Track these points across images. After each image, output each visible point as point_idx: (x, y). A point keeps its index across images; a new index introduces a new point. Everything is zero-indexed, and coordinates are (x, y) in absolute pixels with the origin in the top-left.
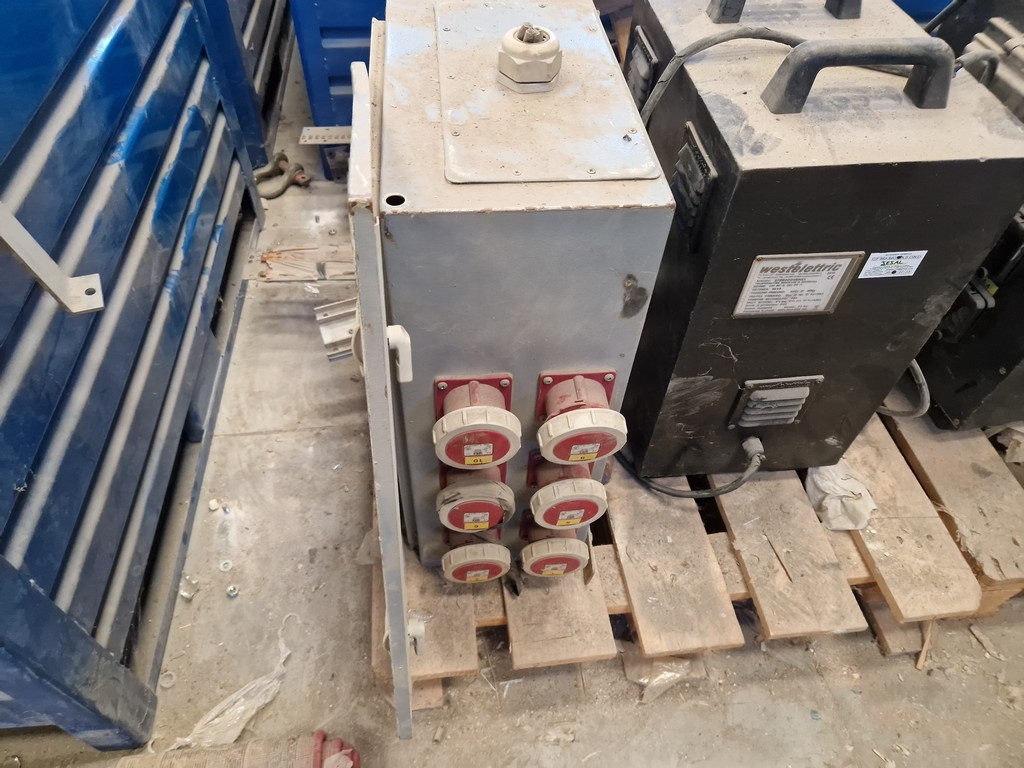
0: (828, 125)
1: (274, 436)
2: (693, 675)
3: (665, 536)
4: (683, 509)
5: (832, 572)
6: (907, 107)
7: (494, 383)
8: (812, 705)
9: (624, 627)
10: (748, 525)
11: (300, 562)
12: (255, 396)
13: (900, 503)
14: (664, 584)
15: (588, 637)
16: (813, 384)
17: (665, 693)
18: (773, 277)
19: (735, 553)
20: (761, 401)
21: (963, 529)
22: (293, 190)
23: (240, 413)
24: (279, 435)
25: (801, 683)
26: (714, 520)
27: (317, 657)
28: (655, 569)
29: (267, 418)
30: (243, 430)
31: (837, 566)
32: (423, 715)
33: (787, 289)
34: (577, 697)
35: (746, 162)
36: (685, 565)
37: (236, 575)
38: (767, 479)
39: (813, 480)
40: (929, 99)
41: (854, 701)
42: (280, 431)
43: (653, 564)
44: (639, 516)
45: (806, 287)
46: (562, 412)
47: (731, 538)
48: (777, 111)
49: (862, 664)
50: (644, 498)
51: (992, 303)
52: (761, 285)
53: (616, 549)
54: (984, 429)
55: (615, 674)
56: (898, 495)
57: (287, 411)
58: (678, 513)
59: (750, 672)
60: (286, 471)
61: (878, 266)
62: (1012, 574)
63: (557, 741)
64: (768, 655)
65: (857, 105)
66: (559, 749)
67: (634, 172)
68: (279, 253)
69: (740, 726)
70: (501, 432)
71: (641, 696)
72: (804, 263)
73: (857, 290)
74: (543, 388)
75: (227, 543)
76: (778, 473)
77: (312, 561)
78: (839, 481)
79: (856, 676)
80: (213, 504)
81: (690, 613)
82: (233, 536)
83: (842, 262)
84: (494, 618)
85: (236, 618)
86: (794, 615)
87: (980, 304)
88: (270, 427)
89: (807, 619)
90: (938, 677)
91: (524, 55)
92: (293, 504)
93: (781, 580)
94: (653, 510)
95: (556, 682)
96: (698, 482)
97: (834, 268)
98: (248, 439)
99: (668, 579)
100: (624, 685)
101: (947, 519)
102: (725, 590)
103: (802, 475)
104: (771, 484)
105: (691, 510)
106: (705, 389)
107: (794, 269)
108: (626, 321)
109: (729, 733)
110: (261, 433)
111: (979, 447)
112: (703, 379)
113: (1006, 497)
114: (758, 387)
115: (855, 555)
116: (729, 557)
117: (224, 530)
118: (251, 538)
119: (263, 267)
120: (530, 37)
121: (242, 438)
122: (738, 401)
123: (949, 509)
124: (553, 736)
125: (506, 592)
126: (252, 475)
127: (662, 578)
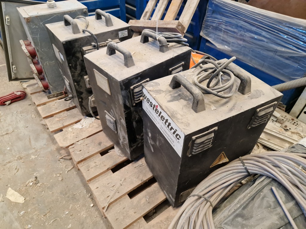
3: (62, 105)
14: (52, 107)
21: (81, 142)
28: (54, 105)
36: (57, 108)
56: (87, 132)
79: (55, 149)
90: (58, 162)
93: (57, 119)
101: (83, 139)
111: (108, 143)
113: (94, 149)
120: (50, 1)
123: (86, 139)
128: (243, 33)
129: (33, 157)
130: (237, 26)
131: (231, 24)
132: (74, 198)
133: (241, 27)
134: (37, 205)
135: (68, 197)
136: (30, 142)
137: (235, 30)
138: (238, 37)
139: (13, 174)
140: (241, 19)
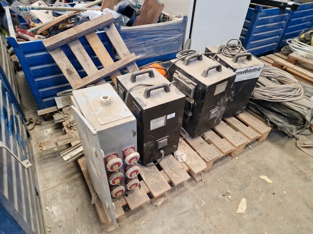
0: (154, 99)
1: (56, 187)
2: (165, 199)
3: (152, 174)
4: (154, 168)
5: (182, 170)
6: (165, 93)
7: (115, 154)
8: (187, 196)
9: (150, 195)
10: (166, 167)
11: (75, 212)
12: (47, 180)
13: (190, 154)
14: (155, 183)
15: (144, 198)
16: (167, 137)
17: (161, 205)
18: (154, 123)
19: (165, 173)
20: (160, 143)
21: (201, 154)
22: (36, 126)
23: (45, 185)
24: (58, 187)
25: (184, 193)
26: (160, 169)
27: (87, 230)
28: (152, 181)
29: (52, 184)
30: (47, 189)
31: (183, 168)
32: (115, 231)
33: (157, 124)
34: (145, 213)
35: (144, 108)
36: (157, 178)
37: (60, 221)
38: (167, 157)
39: (175, 154)
40: (168, 91)
41: (194, 192)
42: (57, 186)
43: (151, 180)
44: (146, 173)
45: (160, 123)
46: (128, 155)
47: (164, 170)
48: (146, 98)
49: (193, 185)
50: (146, 169)
51: (191, 115)
52: (153, 124)
53: (144, 181)
54: (200, 136)
55: (151, 206)
56: (190, 152)
57: (57, 180)
58: (153, 169)
59: (175, 195)
60: (63, 194)
61: (169, 117)
62: (210, 159)
63: (144, 223)
64: (178, 191)
65: (158, 94)
66: (145, 224)
67: (129, 116)
68: (44, 143)
69: (176, 205)
70: (119, 162)
71: (157, 208)
72: (158, 119)
73: (167, 121)
74: (123, 152)
75: (54, 215)
76: (169, 155)
77: (77, 211)
78: (179, 153)
79: (193, 188)
80: (47, 208)
81: (161, 186)
82: (55, 214)
83: (164, 118)
84: (124, 203)
85: (64, 230)
86: (178, 180)
87: (190, 116)
88: (54, 186)
89: (180, 179)
90: (206, 183)
91: (105, 101)
92: (68, 200)
93: (174, 174)
94: (148, 171)
95: (140, 212)
96: (155, 162)
97: (163, 119)
98: (50, 190)
99: (155, 182)
100: (153, 207)
101: (198, 153)
102: (165, 180)
103: (173, 154)
104: (168, 158)
105: (155, 168)
106: (150, 144)
107: (157, 121)
108: (134, 137)
109: (175, 207)
110: (52, 188)
111: (200, 139)
112: (149, 142)
113: (206, 147)
114: (159, 141)
115: (186, 166)
116: (165, 174)
117: (52, 213)
118: (60, 212)
119: (41, 148)
120: (105, 98)
121: (48, 191)
122: (156, 144)
123: (198, 152)
124: (143, 222)
125: (125, 197)
126: (54, 198)
127: (154, 182)
128: (148, 41)
129: (204, 204)
130: (144, 40)
131: (139, 40)
132: (234, 169)
133: (147, 39)
134: (244, 189)
135: (234, 172)
136: (185, 212)
137: (144, 42)
138: (147, 45)
139: (223, 215)
140: (144, 35)
